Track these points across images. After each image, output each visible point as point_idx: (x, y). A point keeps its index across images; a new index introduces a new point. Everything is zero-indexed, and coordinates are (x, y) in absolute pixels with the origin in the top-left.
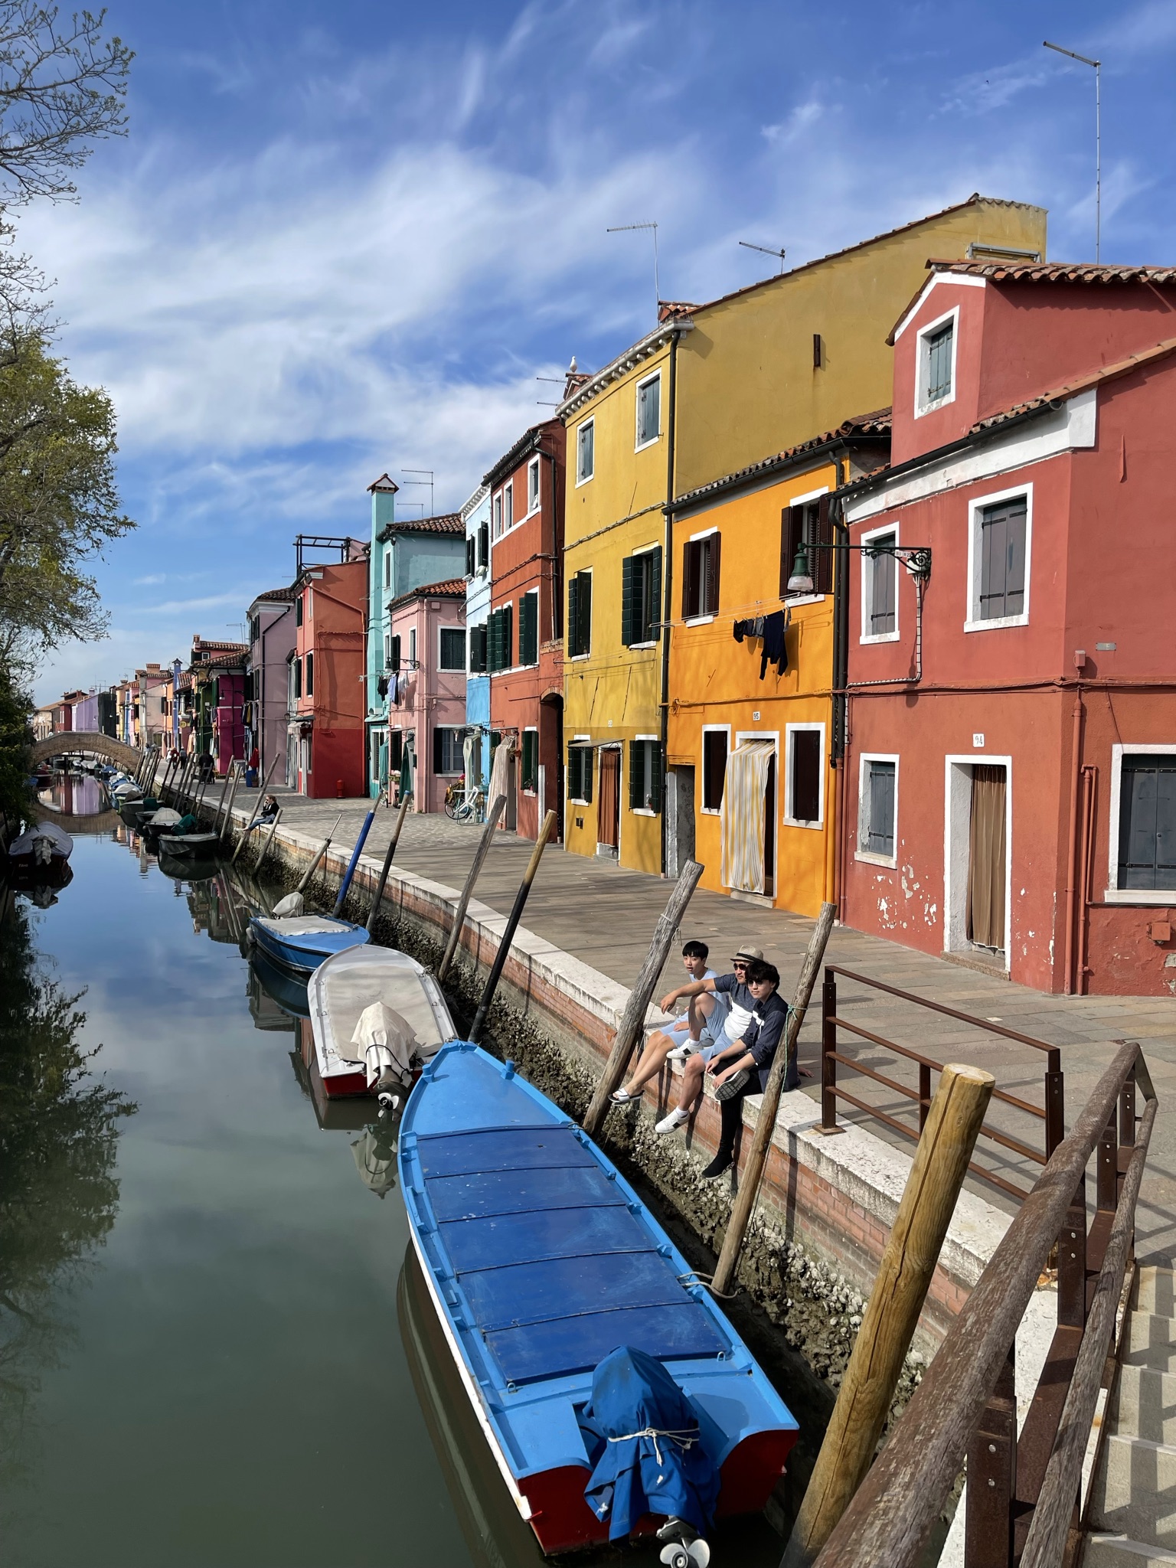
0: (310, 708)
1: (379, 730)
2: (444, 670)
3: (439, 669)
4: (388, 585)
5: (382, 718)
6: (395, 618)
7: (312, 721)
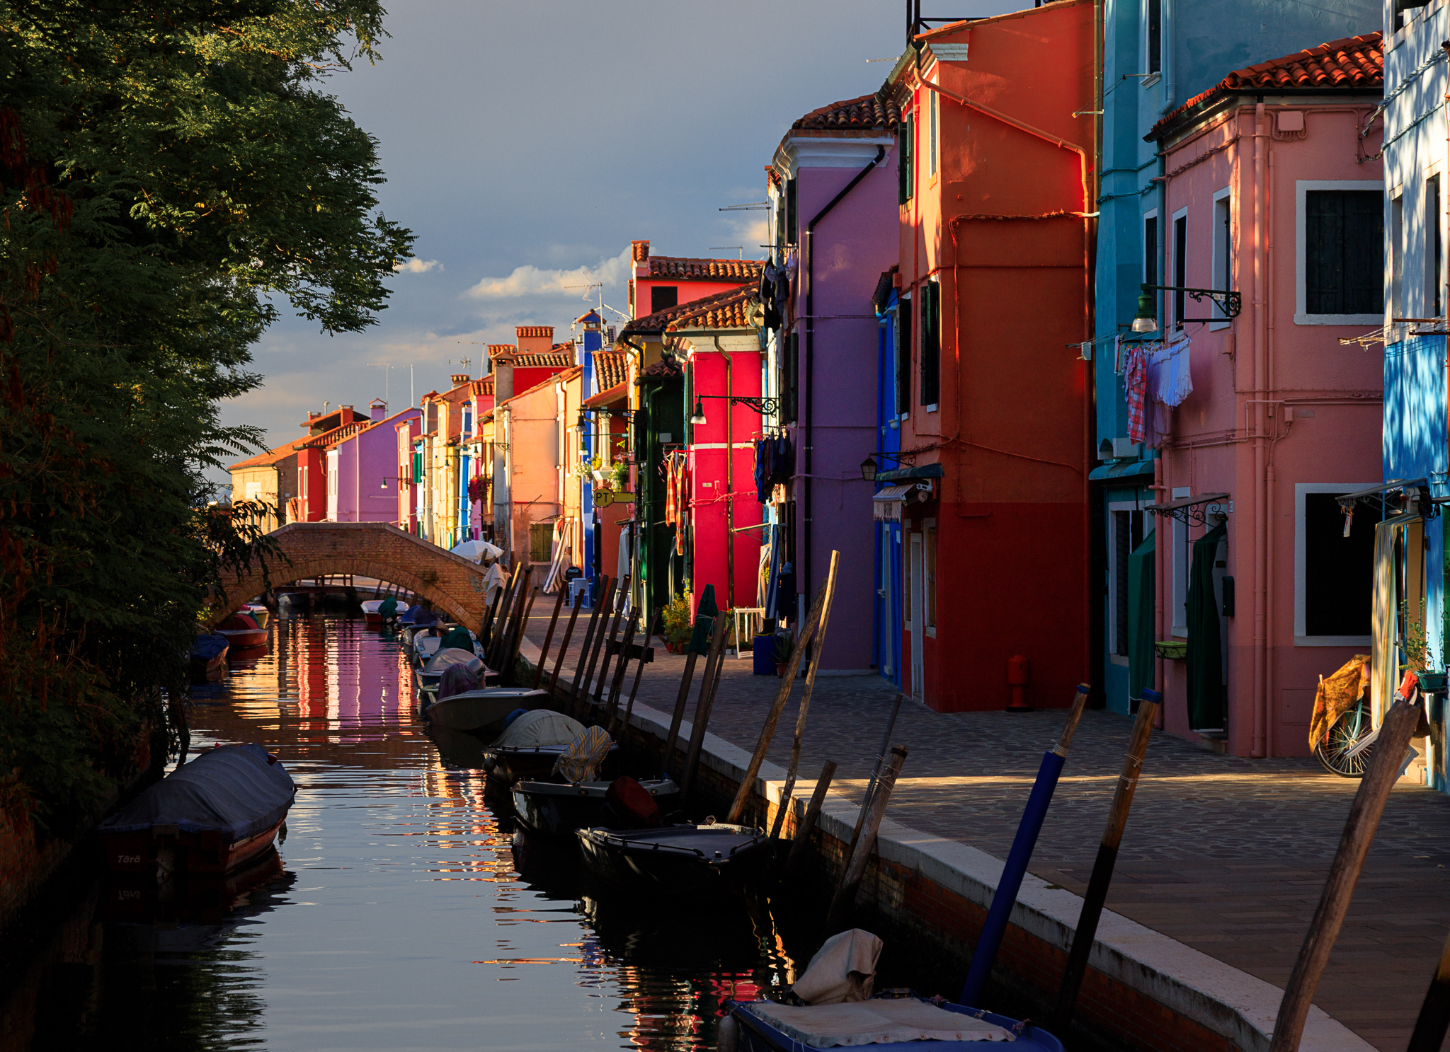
0: (932, 441)
1: (1129, 506)
2: (1316, 319)
3: (1301, 316)
4: (1155, 66)
5: (1135, 469)
6: (1174, 163)
7: (937, 480)
